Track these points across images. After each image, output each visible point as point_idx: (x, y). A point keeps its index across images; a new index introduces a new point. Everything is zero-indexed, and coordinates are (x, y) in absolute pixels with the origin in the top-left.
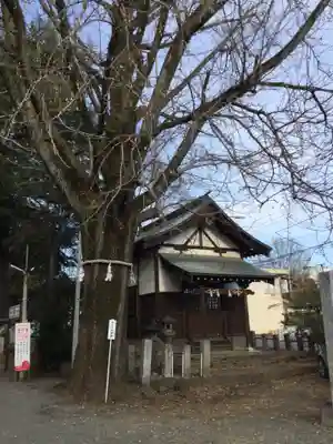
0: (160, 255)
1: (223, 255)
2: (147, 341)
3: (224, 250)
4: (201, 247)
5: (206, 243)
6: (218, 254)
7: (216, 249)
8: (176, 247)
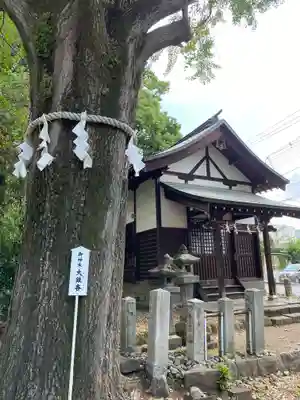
0: (162, 184)
1: (233, 187)
2: (159, 291)
3: (234, 184)
4: (208, 178)
5: (214, 173)
6: (227, 187)
7: (225, 181)
8: (181, 176)
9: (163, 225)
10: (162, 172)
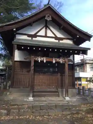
1: (61, 41)
3: (62, 39)
4: (46, 36)
6: (57, 41)
7: (56, 38)
8: (29, 36)
10: (15, 34)
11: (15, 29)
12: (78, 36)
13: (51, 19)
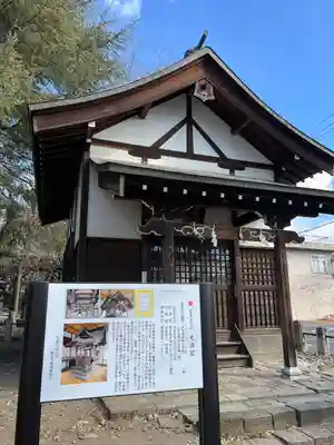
1: (238, 172)
3: (241, 165)
4: (190, 155)
5: (201, 147)
6: (226, 171)
7: (223, 161)
8: (135, 150)
9: (91, 233)
10: (89, 141)
11: (92, 125)
12: (297, 158)
13: (213, 98)
